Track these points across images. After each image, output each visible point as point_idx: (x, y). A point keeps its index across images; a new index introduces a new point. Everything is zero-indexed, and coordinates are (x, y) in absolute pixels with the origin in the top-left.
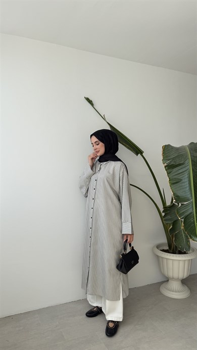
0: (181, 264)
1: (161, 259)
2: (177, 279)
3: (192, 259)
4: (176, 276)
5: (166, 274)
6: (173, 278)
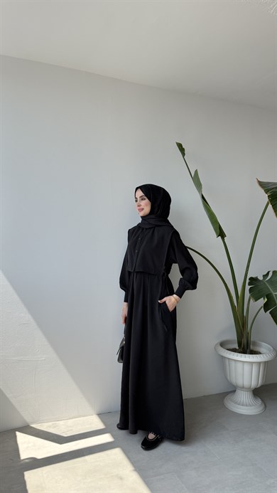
0: (255, 368)
1: (227, 361)
4: (246, 384)
5: (234, 381)
6: (243, 387)
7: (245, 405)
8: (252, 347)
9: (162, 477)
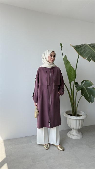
2: (76, 129)
3: (84, 119)
4: (75, 127)
5: (70, 126)
7: (74, 135)
8: (78, 114)
9: (40, 162)
